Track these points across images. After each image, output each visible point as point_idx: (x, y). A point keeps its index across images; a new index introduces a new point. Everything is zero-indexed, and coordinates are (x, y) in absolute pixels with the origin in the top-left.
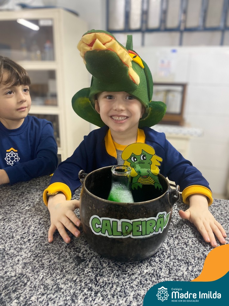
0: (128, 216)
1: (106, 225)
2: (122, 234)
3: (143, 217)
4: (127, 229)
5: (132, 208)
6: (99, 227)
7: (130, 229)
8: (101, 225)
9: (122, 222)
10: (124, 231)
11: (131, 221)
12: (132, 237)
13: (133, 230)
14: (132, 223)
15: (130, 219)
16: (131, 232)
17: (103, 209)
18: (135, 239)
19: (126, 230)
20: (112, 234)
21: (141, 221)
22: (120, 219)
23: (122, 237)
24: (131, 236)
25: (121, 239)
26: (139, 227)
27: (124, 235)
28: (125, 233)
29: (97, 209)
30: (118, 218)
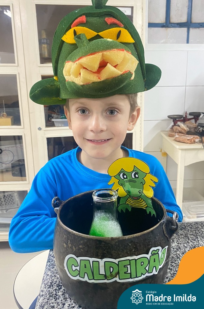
0: (112, 254)
1: (85, 267)
2: (106, 277)
3: (131, 255)
4: (111, 271)
5: (117, 243)
6: (76, 269)
7: (116, 271)
8: (79, 267)
9: (105, 262)
10: (108, 274)
11: (116, 261)
12: (118, 281)
13: (120, 272)
14: (117, 263)
15: (115, 259)
16: (117, 275)
17: (81, 246)
18: (123, 284)
19: (111, 273)
20: (93, 278)
21: (130, 260)
22: (102, 258)
23: (106, 281)
24: (117, 279)
25: (105, 283)
26: (127, 267)
27: (108, 279)
28: (109, 277)
29: (74, 247)
30: (100, 257)
